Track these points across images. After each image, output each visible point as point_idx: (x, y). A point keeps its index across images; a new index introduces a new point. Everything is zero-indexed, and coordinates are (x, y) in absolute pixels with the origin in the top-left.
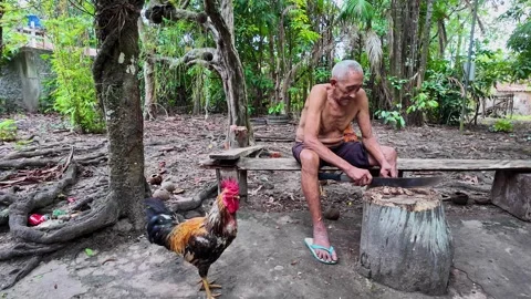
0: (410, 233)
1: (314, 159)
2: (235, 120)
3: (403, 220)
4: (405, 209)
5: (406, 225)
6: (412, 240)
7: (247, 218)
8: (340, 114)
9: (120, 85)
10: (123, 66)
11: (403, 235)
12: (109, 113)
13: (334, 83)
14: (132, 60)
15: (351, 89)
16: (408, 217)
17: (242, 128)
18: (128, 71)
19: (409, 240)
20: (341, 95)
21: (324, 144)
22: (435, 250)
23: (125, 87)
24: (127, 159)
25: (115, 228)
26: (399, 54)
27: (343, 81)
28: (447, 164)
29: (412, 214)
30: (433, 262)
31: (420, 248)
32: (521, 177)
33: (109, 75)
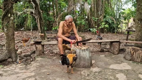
1: (61, 40)
2: (40, 32)
4: (79, 49)
5: (80, 53)
7: (44, 58)
8: (68, 29)
9: (9, 22)
10: (10, 17)
11: (79, 55)
12: (5, 30)
13: (66, 21)
14: (12, 16)
15: (70, 22)
18: (11, 19)
19: (80, 56)
20: (68, 24)
21: (65, 37)
22: (86, 58)
23: (10, 23)
24: (10, 42)
25: (8, 60)
26: (96, 10)
29: (81, 50)
30: (86, 61)
31: (83, 58)
33: (6, 19)
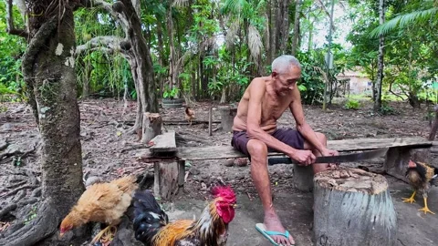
0: (371, 214)
2: (144, 107)
3: (365, 204)
4: (366, 193)
5: (367, 208)
6: (372, 221)
9: (57, 78)
10: (62, 58)
11: (365, 216)
12: (44, 110)
13: (275, 74)
14: (72, 52)
16: (369, 200)
17: (156, 115)
18: (67, 64)
19: (370, 220)
20: (281, 86)
22: (389, 227)
24: (66, 161)
25: (54, 238)
27: (285, 75)
28: (360, 144)
29: (373, 197)
30: (387, 238)
31: (379, 227)
32: (413, 152)
